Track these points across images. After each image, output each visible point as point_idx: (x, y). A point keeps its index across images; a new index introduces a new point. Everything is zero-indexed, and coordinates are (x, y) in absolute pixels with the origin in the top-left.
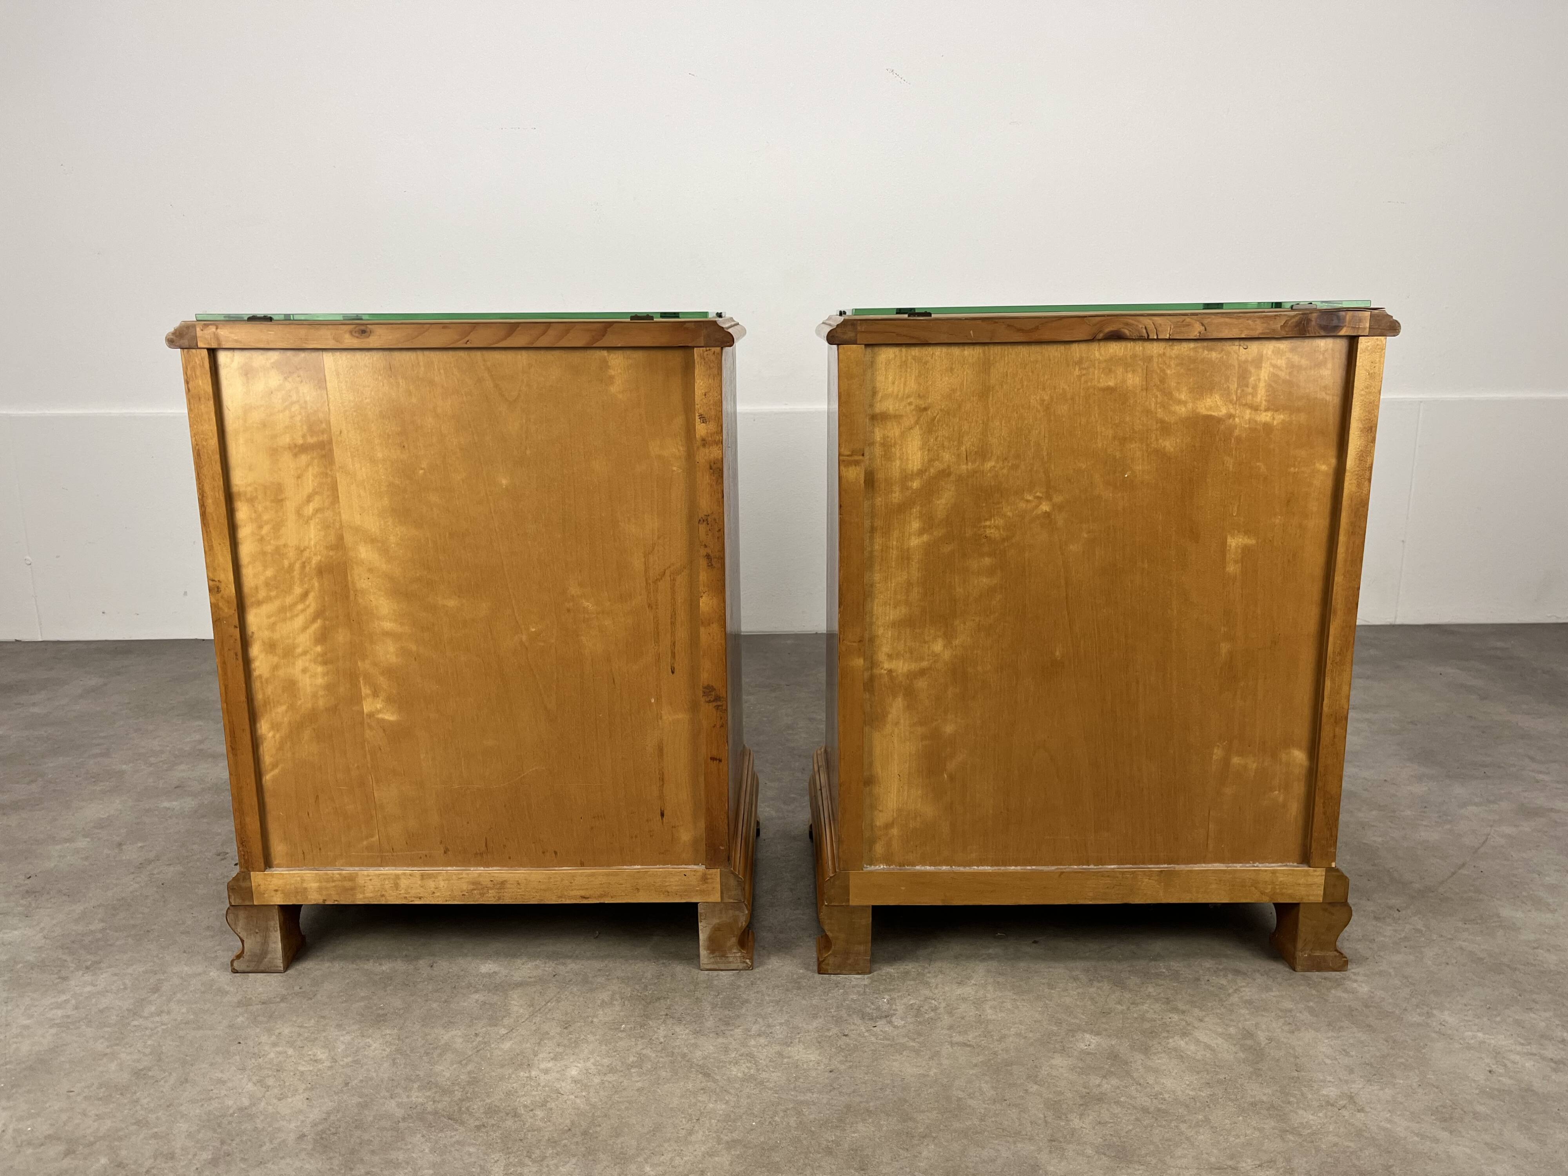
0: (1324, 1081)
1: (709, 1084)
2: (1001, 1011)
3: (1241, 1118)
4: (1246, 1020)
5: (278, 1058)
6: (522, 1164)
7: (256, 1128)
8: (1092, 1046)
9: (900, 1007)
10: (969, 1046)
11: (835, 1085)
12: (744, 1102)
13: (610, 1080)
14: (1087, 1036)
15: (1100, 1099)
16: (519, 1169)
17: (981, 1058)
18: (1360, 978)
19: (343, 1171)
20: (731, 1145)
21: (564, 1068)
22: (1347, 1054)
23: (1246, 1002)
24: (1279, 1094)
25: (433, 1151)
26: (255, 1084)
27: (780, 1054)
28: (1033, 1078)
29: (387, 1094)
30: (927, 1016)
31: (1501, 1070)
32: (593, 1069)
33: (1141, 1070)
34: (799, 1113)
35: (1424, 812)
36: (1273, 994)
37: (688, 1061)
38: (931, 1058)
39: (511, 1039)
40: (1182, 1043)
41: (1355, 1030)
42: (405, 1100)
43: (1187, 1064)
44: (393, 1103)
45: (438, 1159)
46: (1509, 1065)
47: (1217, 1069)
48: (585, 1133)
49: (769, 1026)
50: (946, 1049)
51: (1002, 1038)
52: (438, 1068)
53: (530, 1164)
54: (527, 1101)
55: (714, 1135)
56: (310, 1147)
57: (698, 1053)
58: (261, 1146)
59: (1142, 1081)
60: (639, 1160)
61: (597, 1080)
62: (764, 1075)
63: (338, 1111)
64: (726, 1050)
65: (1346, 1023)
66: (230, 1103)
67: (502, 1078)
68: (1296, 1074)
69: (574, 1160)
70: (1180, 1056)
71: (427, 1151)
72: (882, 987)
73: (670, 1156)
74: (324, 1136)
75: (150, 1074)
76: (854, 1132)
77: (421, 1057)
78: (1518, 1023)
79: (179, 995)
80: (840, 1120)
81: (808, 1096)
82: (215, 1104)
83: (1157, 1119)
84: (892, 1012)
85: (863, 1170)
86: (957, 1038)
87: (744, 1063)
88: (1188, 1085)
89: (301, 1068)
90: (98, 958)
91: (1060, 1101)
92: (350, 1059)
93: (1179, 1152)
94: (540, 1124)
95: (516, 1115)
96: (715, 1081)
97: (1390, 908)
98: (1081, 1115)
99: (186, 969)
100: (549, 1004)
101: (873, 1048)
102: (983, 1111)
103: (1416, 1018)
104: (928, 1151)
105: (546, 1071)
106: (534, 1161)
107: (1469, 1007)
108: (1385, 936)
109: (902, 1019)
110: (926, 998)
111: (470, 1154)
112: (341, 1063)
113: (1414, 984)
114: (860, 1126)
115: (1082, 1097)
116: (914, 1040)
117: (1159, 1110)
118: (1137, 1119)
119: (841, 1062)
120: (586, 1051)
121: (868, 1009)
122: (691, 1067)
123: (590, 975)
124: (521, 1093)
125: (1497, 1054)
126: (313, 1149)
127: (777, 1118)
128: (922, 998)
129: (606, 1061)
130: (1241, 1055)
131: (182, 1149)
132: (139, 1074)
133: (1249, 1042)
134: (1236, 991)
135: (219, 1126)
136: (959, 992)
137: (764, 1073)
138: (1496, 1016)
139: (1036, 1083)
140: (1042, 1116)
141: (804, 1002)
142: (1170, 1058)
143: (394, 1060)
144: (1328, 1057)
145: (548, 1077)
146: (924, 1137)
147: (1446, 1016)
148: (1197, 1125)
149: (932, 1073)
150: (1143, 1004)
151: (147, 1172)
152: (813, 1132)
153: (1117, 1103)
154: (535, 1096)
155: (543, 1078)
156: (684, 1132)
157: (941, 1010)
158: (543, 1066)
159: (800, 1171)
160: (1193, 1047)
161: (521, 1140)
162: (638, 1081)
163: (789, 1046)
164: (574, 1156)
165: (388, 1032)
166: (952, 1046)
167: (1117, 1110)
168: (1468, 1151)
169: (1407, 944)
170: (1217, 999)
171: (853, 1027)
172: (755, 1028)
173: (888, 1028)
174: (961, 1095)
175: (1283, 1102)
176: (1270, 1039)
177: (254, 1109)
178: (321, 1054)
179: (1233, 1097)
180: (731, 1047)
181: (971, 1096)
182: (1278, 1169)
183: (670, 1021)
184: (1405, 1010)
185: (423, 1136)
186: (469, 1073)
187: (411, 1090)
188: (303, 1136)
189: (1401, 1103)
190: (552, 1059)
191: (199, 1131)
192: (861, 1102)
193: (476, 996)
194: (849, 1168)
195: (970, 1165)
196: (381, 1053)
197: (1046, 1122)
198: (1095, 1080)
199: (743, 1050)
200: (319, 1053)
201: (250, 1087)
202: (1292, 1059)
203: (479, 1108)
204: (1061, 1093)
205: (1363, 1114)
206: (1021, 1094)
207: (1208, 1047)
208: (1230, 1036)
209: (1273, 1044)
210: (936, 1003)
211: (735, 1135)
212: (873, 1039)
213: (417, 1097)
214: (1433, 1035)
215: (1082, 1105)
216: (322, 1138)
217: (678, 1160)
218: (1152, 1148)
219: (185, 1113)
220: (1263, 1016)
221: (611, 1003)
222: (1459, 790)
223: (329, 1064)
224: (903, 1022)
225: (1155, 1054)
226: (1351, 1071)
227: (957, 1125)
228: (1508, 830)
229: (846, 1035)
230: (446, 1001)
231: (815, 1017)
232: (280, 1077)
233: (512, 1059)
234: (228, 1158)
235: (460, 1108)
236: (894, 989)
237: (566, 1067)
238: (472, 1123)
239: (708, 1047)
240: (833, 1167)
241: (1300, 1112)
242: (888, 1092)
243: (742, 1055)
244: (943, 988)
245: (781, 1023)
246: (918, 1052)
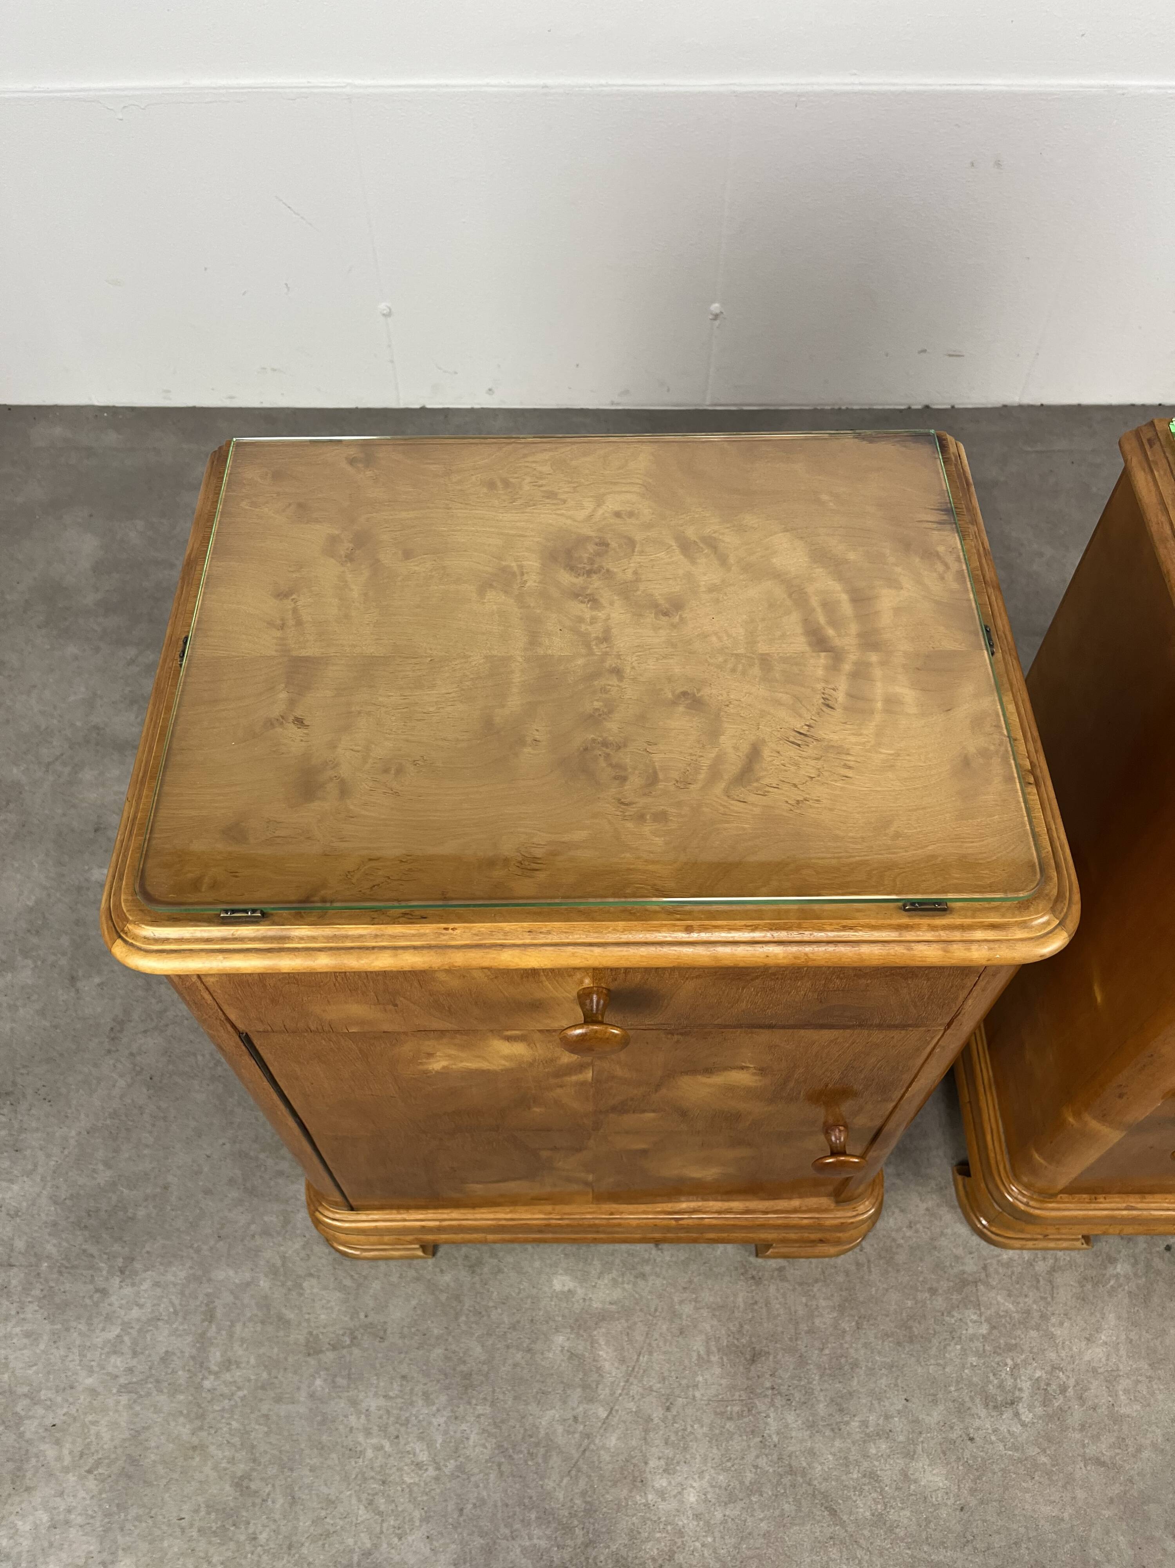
11: (968, 1535)
13: (732, 1513)
17: (1116, 1489)
21: (679, 1488)
27: (905, 1475)
30: (1056, 1404)
32: (711, 1493)
37: (810, 1485)
38: (1065, 1488)
39: (614, 1428)
49: (887, 1417)
50: (1080, 1471)
51: (1138, 1452)
57: (818, 1469)
61: (719, 1515)
62: (892, 1515)
64: (847, 1464)
67: (619, 1506)
75: (253, 1486)
79: (238, 1328)
81: (943, 1555)
84: (1017, 1393)
86: (1089, 1447)
87: (869, 1491)
92: (453, 1464)
96: (843, 1524)
99: (231, 1273)
100: (641, 1358)
101: (1003, 1465)
105: (662, 1494)
109: (1029, 1408)
110: (1054, 1368)
112: (446, 1470)
116: (1044, 1451)
119: (971, 1492)
120: (698, 1456)
121: (991, 1388)
122: (814, 1495)
124: (644, 1535)
128: (1049, 1368)
129: (722, 1478)
132: (241, 1486)
136: (1088, 1355)
137: (892, 1511)
141: (920, 1370)
143: (500, 1465)
145: (665, 1506)
149: (1066, 1515)
154: (659, 1540)
155: (661, 1506)
157: (1070, 1392)
158: (657, 1483)
162: (762, 1520)
163: (912, 1458)
165: (480, 1409)
166: (1085, 1465)
171: (977, 1423)
172: (872, 1421)
173: (1017, 1429)
174: (1098, 1555)
178: (420, 1451)
180: (851, 1456)
183: (779, 1401)
186: (584, 1494)
187: (529, 1524)
190: (664, 1471)
193: (560, 1340)
199: (865, 1465)
200: (417, 1449)
210: (1064, 1379)
212: (1001, 1447)
213: (539, 1537)
221: (709, 1361)
223: (434, 1473)
224: (1031, 1415)
229: (972, 1440)
231: (935, 1400)
233: (622, 1469)
236: (1016, 1346)
237: (682, 1487)
239: (827, 1455)
243: (864, 1475)
244: (1071, 1349)
245: (899, 1412)
246: (1049, 1474)
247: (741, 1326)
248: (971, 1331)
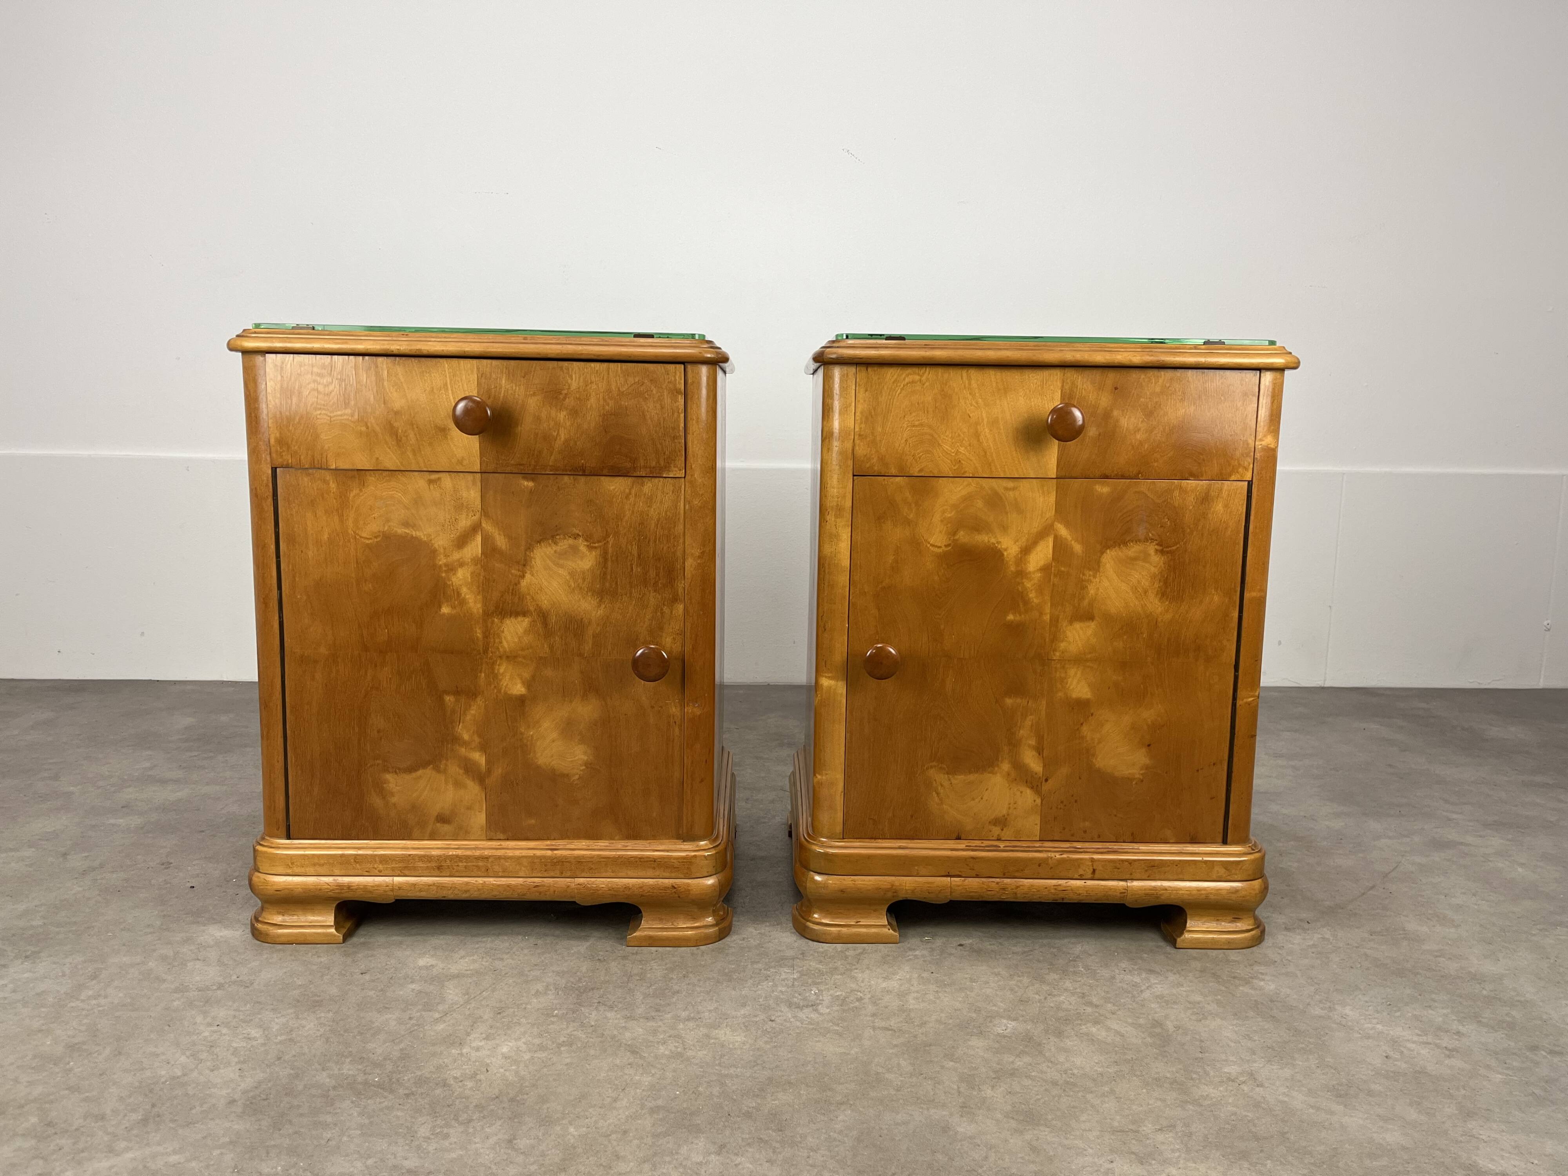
0: (1226, 1061)
1: (636, 1060)
2: (923, 1001)
3: (1144, 1091)
4: (1156, 1013)
5: (211, 1036)
6: (448, 1125)
7: (187, 1094)
8: (1008, 1030)
9: (826, 998)
10: (892, 1030)
11: (759, 1062)
12: (669, 1075)
13: (539, 1056)
14: (1005, 1021)
15: (1013, 1073)
16: (446, 1129)
17: (902, 1040)
18: (1267, 978)
19: (271, 1131)
20: (653, 1111)
21: (495, 1046)
22: (1250, 1039)
23: (1157, 997)
24: (1182, 1071)
25: (361, 1114)
26: (188, 1057)
27: (708, 1036)
28: (950, 1057)
29: (319, 1067)
30: (852, 1005)
31: (1397, 1056)
32: (524, 1047)
33: (1053, 1049)
34: (723, 1084)
35: (1340, 843)
36: (1184, 989)
37: (617, 1041)
38: (853, 1040)
39: (445, 1022)
40: (1094, 1030)
41: (1260, 1019)
42: (336, 1072)
43: (1097, 1046)
44: (325, 1074)
45: (367, 1121)
46: (1405, 1051)
47: (1126, 1051)
48: (512, 1100)
49: (698, 1013)
50: (869, 1032)
51: (923, 1024)
52: (370, 1046)
53: (457, 1125)
54: (457, 1073)
55: (639, 1102)
56: (239, 1110)
57: (628, 1035)
58: (191, 1109)
59: (1053, 1059)
60: (564, 1122)
61: (527, 1056)
62: (690, 1053)
63: (270, 1081)
64: (655, 1032)
65: (1251, 1014)
66: (163, 1073)
67: (434, 1054)
68: (1200, 1055)
69: (499, 1123)
70: (1091, 1039)
71: (355, 1114)
72: (810, 981)
73: (594, 1119)
74: (254, 1101)
75: (84, 1047)
76: (774, 1100)
77: (354, 1037)
78: (1416, 1018)
79: (116, 983)
80: (762, 1090)
81: (732, 1071)
82: (148, 1073)
83: (1064, 1090)
84: (818, 1002)
85: (781, 1131)
86: (879, 1023)
87: (672, 1043)
88: (1096, 1063)
89: (235, 1045)
90: (37, 949)
91: (974, 1075)
92: (283, 1037)
93: (1084, 1117)
94: (467, 1092)
95: (445, 1084)
96: (641, 1057)
97: (1301, 920)
98: (993, 1087)
99: (124, 959)
100: (484, 993)
101: (798, 1031)
102: (899, 1083)
103: (1317, 1011)
104: (845, 1116)
105: (478, 1049)
106: (461, 1124)
107: (1370, 1004)
108: (1293, 944)
109: (828, 1007)
110: (853, 991)
111: (398, 1117)
112: (275, 1041)
113: (1319, 984)
114: (780, 1095)
115: (995, 1072)
116: (838, 1025)
117: (1067, 1083)
118: (1046, 1090)
119: (766, 1043)
120: (518, 1032)
121: (795, 1000)
122: (620, 1046)
123: (526, 969)
124: (450, 1067)
125: (1394, 1042)
126: (244, 1112)
127: (700, 1089)
128: (849, 991)
129: (537, 1041)
130: (1149, 1040)
131: (113, 1111)
132: (73, 1048)
133: (1158, 1030)
134: (1148, 988)
135: (151, 1091)
136: (884, 985)
137: (690, 1051)
138: (1396, 1011)
139: (952, 1061)
140: (956, 1087)
141: (733, 993)
142: (1082, 1041)
143: (328, 1038)
144: (1232, 1041)
145: (478, 1054)
146: (841, 1104)
147: (1347, 1010)
148: (1103, 1095)
149: (853, 1052)
150: (1059, 995)
151: (77, 1130)
152: (735, 1100)
153: (1028, 1077)
154: (465, 1069)
155: (474, 1054)
156: (609, 1100)
157: (866, 1000)
158: (474, 1044)
159: (720, 1132)
160: (1104, 1034)
161: (449, 1106)
162: (566, 1058)
163: (716, 1029)
164: (500, 1119)
165: (323, 1015)
166: (874, 1030)
167: (1027, 1082)
168: (1361, 1122)
169: (1313, 950)
170: (1130, 995)
171: (779, 1013)
172: (684, 1014)
173: (814, 1016)
174: (880, 1070)
175: (1186, 1078)
176: (1177, 1028)
177: (186, 1078)
178: (255, 1033)
179: (1138, 1073)
180: (660, 1029)
181: (889, 1071)
182: (1177, 1133)
183: (602, 1008)
184: (1309, 1004)
185: (352, 1102)
186: (401, 1050)
187: (343, 1063)
188: (232, 1102)
189: (1300, 1081)
190: (484, 1039)
191: (130, 1096)
192: (783, 1076)
193: (413, 986)
194: (768, 1129)
195: (884, 1127)
196: (314, 1033)
197: (959, 1092)
198: (1008, 1058)
199: (672, 1032)
200: (253, 1032)
201: (183, 1059)
202: (1198, 1043)
203: (409, 1080)
204: (976, 1069)
205: (1261, 1089)
206: (937, 1069)
207: (1118, 1033)
208: (1140, 1026)
209: (1180, 1031)
210: (861, 995)
211: (660, 1102)
212: (798, 1024)
213: (348, 1069)
214: (1334, 1026)
215: (994, 1078)
216: (251, 1103)
217: (601, 1123)
218: (1059, 1113)
219: (118, 1080)
220: (1172, 1008)
221: (546, 993)
222: (1374, 825)
223: (263, 1042)
224: (828, 1010)
225: (1068, 1037)
226: (1254, 1053)
227: (873, 1094)
228: (1418, 859)
229: (772, 1021)
230: (382, 990)
231: (744, 1005)
232: (213, 1052)
233: (444, 1038)
234: (157, 1119)
235: (390, 1080)
236: (822, 982)
237: (498, 1045)
238: (401, 1091)
239: (637, 1031)
240: (752, 1129)
241: (1202, 1087)
242: (809, 1067)
243: (670, 1036)
244: (869, 982)
245: (710, 1011)
246: (840, 1035)
247: (580, 979)
248: (783, 977)
